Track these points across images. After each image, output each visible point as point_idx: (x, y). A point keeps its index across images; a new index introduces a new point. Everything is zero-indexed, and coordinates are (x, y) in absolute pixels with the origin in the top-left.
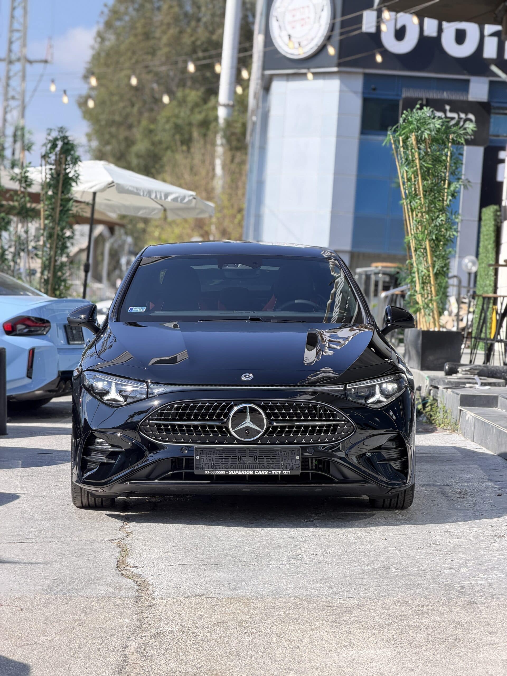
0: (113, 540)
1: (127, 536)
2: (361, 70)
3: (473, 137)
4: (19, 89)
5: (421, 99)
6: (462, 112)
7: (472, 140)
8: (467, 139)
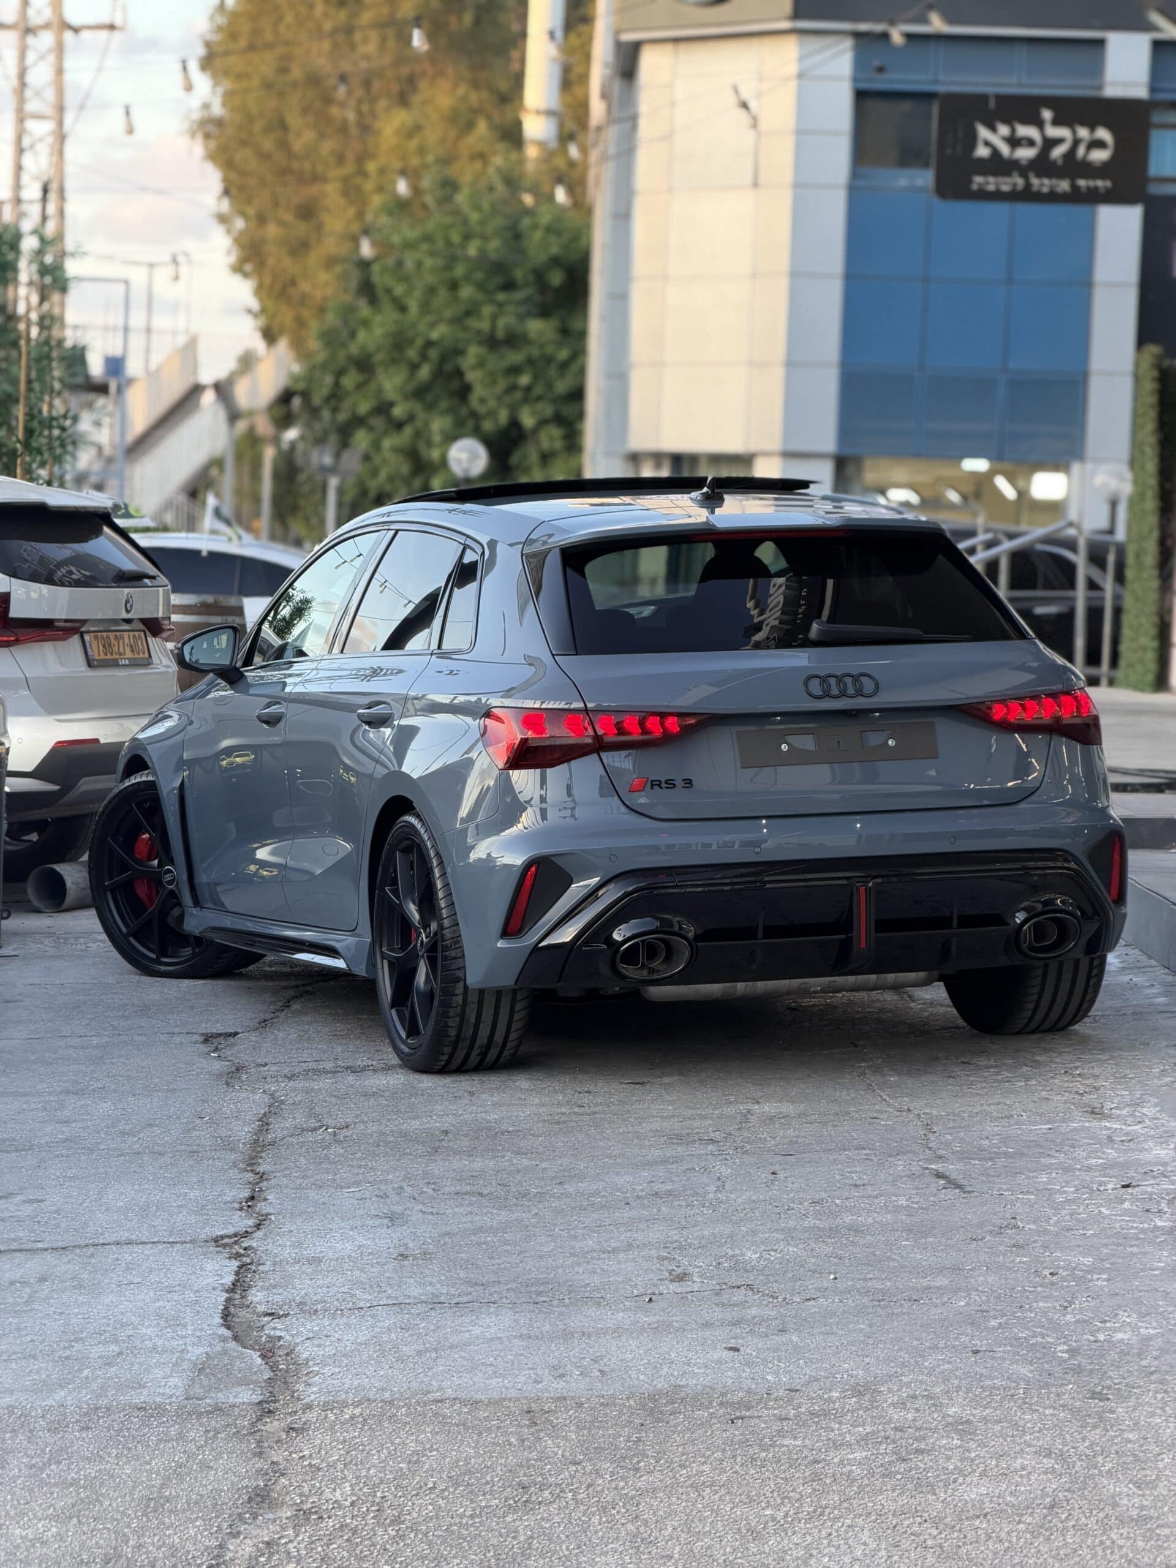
0: (222, 1237)
1: (258, 1226)
2: (846, 26)
3: (1108, 184)
4: (50, 94)
5: (983, 98)
6: (1083, 124)
7: (1108, 191)
8: (1096, 188)
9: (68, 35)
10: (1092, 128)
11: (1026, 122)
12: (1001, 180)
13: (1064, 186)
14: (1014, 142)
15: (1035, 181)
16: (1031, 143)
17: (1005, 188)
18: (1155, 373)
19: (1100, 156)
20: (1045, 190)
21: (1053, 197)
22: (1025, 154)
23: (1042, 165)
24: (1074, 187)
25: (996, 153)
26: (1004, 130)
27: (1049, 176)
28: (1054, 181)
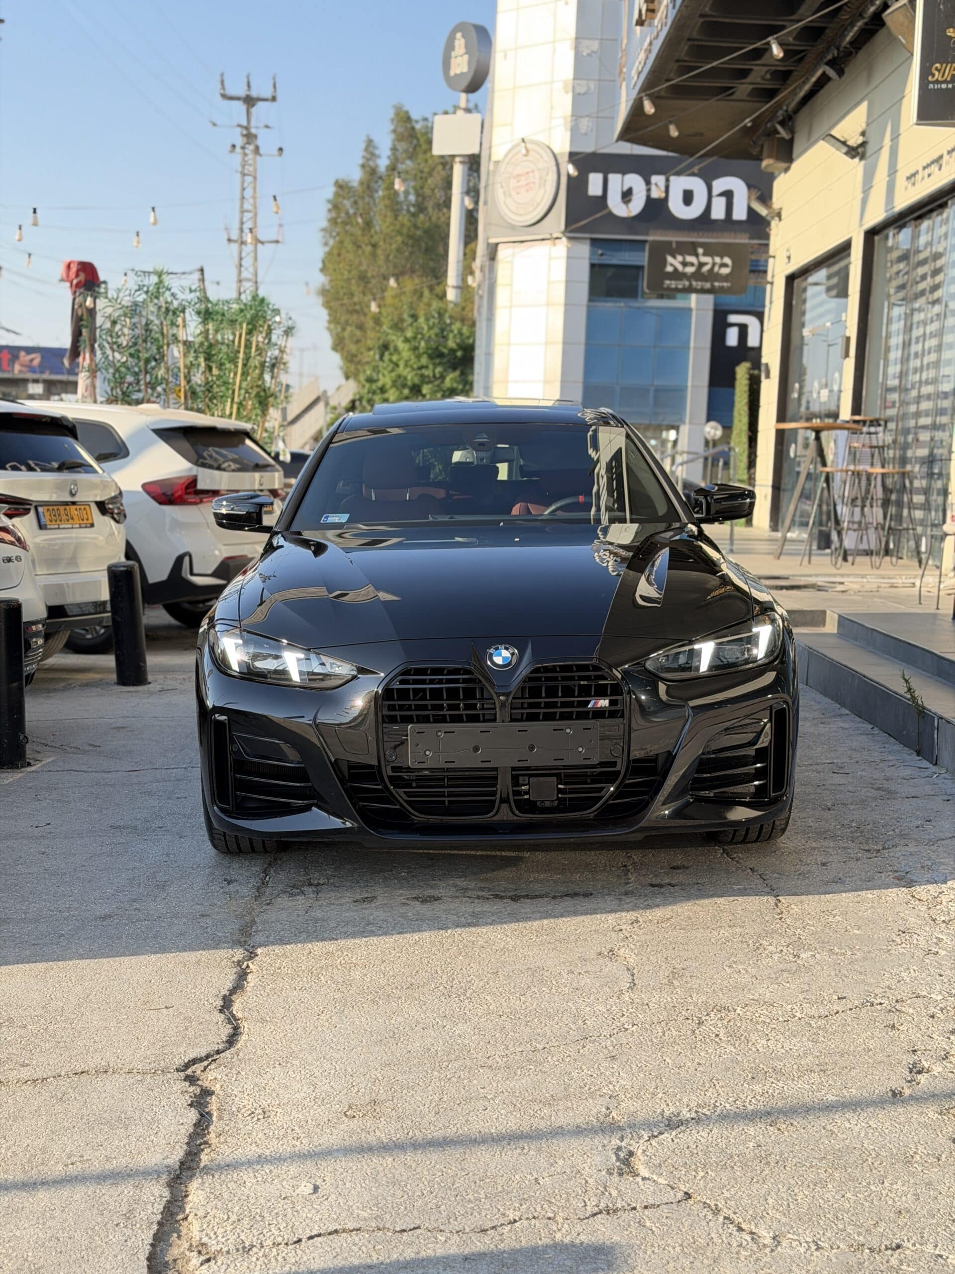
1: (231, 1041)
2: (588, 235)
3: (729, 284)
4: (251, 270)
5: (670, 243)
6: (718, 255)
7: (729, 288)
8: (723, 287)
9: (259, 245)
10: (722, 258)
11: (690, 254)
12: (678, 282)
13: (708, 285)
14: (685, 264)
15: (694, 283)
16: (692, 264)
17: (680, 286)
18: (747, 376)
19: (725, 271)
20: (699, 287)
21: (702, 291)
22: (690, 270)
23: (698, 275)
24: (712, 286)
25: (676, 269)
26: (680, 258)
27: (701, 280)
28: (703, 283)
